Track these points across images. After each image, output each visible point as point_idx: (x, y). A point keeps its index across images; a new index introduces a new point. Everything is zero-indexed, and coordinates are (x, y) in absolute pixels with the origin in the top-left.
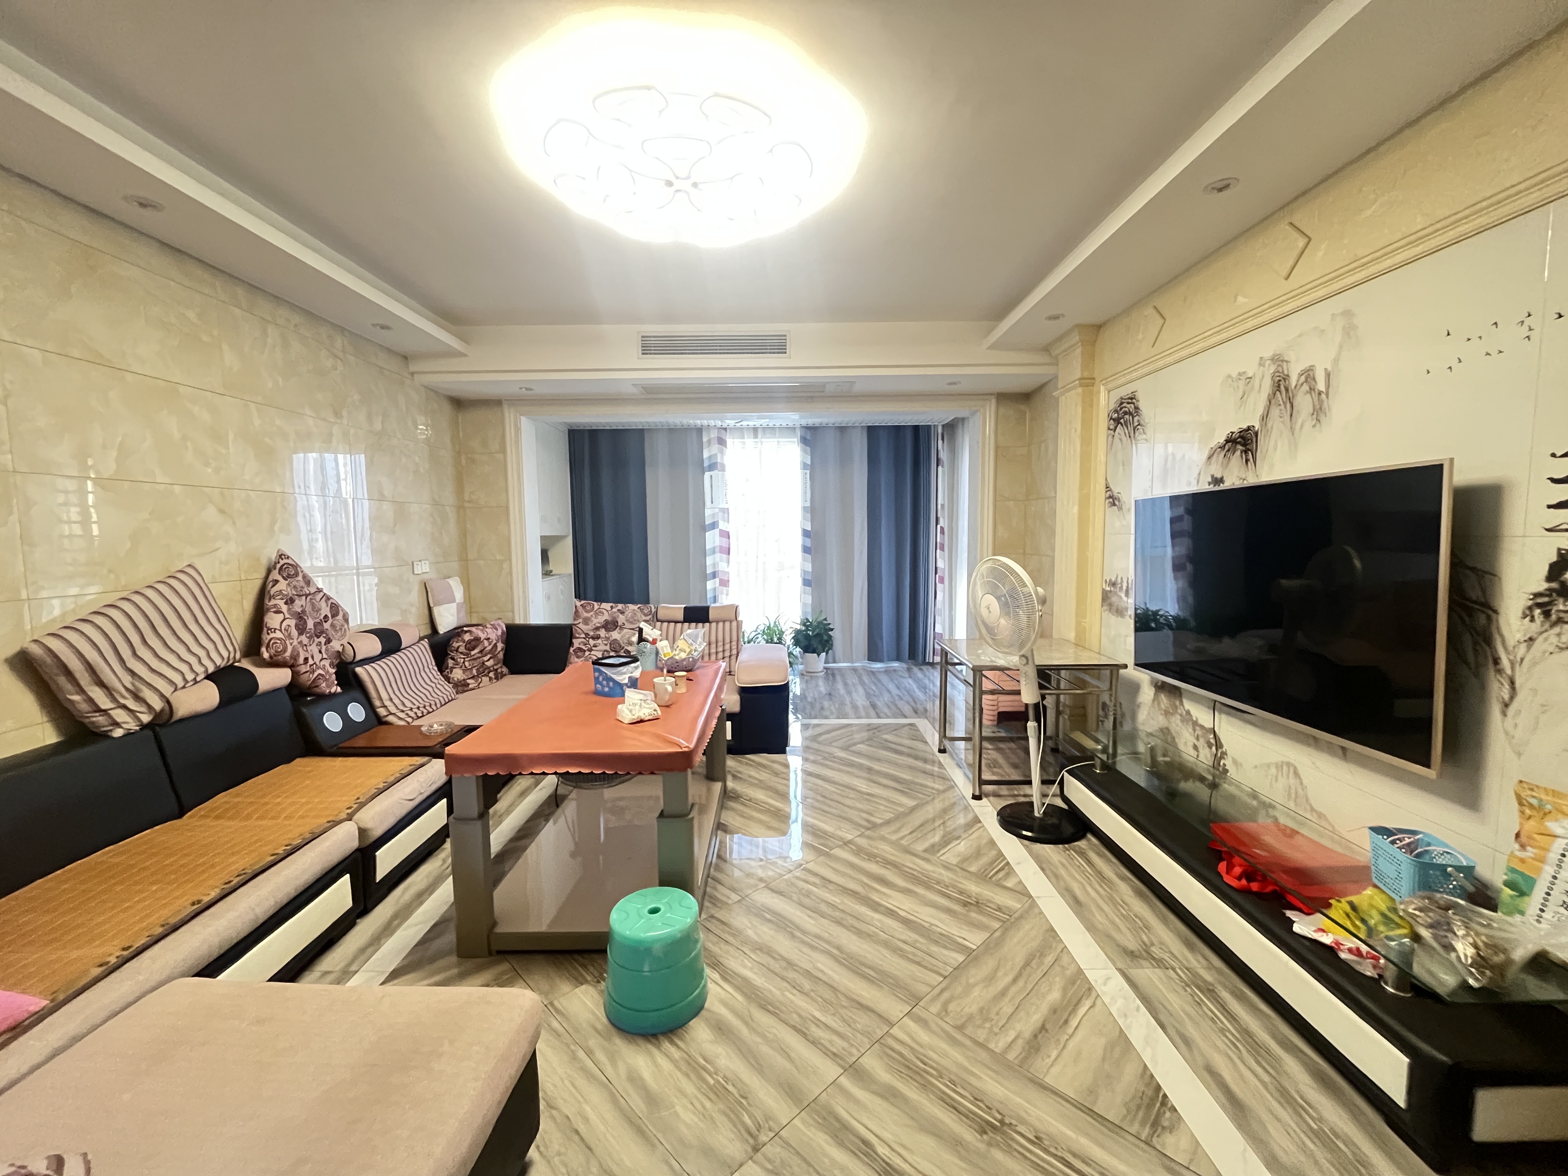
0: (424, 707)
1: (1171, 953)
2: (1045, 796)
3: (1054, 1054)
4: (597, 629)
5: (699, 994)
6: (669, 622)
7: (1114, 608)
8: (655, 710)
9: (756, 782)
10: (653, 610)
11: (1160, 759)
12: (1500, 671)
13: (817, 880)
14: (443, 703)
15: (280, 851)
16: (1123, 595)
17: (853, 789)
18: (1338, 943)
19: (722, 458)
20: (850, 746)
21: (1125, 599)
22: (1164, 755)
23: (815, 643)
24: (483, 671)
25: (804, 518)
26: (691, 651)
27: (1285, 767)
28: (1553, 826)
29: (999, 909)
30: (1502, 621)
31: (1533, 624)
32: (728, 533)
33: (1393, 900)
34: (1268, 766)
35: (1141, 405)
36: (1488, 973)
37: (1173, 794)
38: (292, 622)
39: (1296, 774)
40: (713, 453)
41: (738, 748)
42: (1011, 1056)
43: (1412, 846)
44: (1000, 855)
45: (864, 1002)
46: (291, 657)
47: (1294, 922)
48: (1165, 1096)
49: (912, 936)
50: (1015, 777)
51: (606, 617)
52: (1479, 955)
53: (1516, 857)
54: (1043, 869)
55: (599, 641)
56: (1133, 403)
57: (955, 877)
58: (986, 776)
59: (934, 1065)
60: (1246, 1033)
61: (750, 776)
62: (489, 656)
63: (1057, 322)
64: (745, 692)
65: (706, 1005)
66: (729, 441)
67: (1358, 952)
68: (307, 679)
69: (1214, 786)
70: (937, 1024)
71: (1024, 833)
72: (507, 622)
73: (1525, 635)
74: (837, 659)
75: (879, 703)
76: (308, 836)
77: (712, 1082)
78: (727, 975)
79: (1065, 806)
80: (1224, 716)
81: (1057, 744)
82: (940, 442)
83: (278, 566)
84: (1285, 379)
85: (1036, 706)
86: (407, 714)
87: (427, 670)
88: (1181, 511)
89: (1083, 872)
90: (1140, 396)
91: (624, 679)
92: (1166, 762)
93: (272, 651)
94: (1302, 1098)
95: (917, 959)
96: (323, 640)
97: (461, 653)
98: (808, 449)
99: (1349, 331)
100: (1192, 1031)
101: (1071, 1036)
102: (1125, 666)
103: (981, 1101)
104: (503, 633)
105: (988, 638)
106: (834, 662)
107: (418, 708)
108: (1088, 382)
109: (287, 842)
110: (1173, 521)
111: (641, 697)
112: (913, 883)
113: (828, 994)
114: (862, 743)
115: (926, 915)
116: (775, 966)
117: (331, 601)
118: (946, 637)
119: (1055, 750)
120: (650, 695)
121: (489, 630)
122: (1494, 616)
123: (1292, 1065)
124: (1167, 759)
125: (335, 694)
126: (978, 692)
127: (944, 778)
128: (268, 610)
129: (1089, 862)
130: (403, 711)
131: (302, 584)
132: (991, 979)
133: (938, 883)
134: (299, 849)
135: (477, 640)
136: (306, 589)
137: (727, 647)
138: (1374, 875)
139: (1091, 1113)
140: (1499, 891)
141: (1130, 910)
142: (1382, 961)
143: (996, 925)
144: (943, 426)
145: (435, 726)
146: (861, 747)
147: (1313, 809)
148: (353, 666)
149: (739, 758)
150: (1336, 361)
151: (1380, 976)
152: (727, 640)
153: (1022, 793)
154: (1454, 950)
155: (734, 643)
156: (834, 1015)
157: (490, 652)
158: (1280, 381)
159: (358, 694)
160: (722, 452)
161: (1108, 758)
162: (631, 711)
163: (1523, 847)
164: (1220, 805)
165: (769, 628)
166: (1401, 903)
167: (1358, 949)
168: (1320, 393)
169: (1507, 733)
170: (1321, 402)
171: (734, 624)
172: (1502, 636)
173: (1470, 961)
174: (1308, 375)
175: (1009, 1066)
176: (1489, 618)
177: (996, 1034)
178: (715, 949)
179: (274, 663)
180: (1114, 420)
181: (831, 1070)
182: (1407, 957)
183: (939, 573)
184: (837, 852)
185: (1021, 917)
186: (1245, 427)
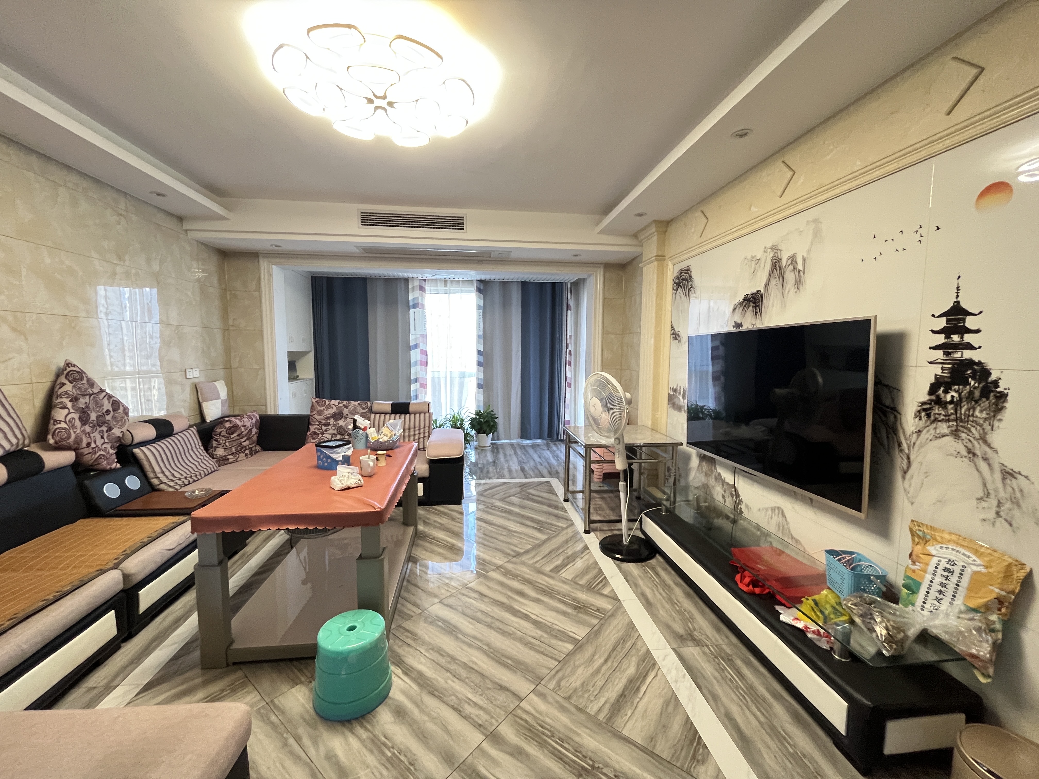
0: (191, 477)
1: (707, 635)
2: (630, 529)
3: (629, 713)
4: (328, 418)
5: (385, 685)
6: (381, 413)
7: (676, 406)
8: (359, 480)
9: (439, 525)
10: (369, 405)
11: (703, 504)
12: (901, 451)
13: (476, 595)
14: (207, 473)
15: (51, 597)
16: (681, 397)
17: (505, 529)
18: (806, 627)
19: (422, 300)
20: (505, 498)
21: (682, 400)
22: (705, 502)
23: (485, 427)
24: (241, 449)
25: (478, 342)
26: (392, 435)
27: (776, 510)
28: (932, 549)
29: (598, 610)
30: (903, 420)
31: (921, 421)
32: (426, 352)
33: (839, 597)
34: (767, 509)
35: (693, 274)
36: (894, 646)
37: (710, 528)
38: (76, 416)
39: (783, 515)
40: (415, 296)
41: (425, 502)
42: (601, 717)
43: (850, 561)
44: (600, 571)
45: (503, 684)
46: (75, 442)
47: (781, 614)
48: (700, 737)
49: (539, 633)
50: (613, 518)
51: (334, 410)
52: (888, 633)
53: (911, 569)
54: (627, 581)
55: (329, 427)
56: (688, 273)
57: (570, 589)
58: (594, 517)
59: (548, 727)
60: (751, 688)
61: (435, 521)
62: (245, 438)
63: (641, 217)
64: (433, 463)
65: (391, 694)
66: (427, 288)
67: (818, 633)
68: (89, 459)
69: (734, 522)
70: (554, 698)
71: (617, 556)
72: (260, 414)
73: (916, 429)
74: (500, 437)
75: (526, 468)
76: (77, 583)
77: (389, 754)
78: (407, 671)
79: (643, 537)
80: (741, 477)
81: (640, 495)
82: (569, 294)
83: (65, 372)
84: (779, 261)
85: (625, 471)
86: (176, 483)
87: (194, 449)
88: (717, 343)
89: (653, 581)
90: (692, 269)
91: (340, 456)
92: (706, 507)
93: (57, 439)
94: (784, 731)
95: (542, 650)
96: (105, 429)
97: (223, 436)
98: (482, 296)
99: (817, 234)
100: (719, 690)
101: (641, 699)
102: (682, 444)
103: (580, 752)
104: (257, 420)
105: (594, 426)
106: (498, 439)
107: (186, 478)
108: (661, 258)
109: (57, 589)
110: (713, 349)
111: (349, 470)
112: (542, 594)
113: (478, 680)
114: (513, 495)
115: (549, 617)
116: (443, 661)
117: (113, 399)
118: (572, 424)
119: (638, 498)
120: (356, 469)
121: (245, 420)
122: (899, 416)
123: (779, 709)
124: (707, 504)
125: (115, 470)
126: (588, 462)
127: (567, 519)
128: (55, 406)
129: (657, 574)
130: (173, 481)
131: (86, 386)
132: (591, 660)
133: (559, 594)
134: (67, 595)
135: (236, 427)
136: (89, 390)
137: (422, 431)
138: (828, 581)
139: (651, 754)
140: (900, 591)
141: (681, 607)
142: (832, 638)
143: (595, 621)
144: (571, 283)
145: (197, 492)
146: (514, 499)
147: (792, 537)
148: (131, 448)
149: (427, 508)
150: (809, 251)
151: (831, 648)
152: (422, 426)
153: (616, 528)
154: (875, 631)
155: (427, 428)
156: (481, 695)
157: (246, 435)
158: (776, 262)
159: (135, 469)
160: (422, 296)
161: (670, 505)
162: (341, 481)
163: (914, 563)
164: (738, 534)
165: (454, 417)
166: (844, 600)
167: (818, 631)
168: (799, 272)
169: (905, 490)
170: (800, 277)
171: (427, 415)
172: (904, 430)
173: (884, 638)
174: (793, 260)
175: (599, 725)
176: (895, 417)
177: (591, 701)
178: (400, 651)
179: (58, 447)
180: (676, 284)
181: (476, 738)
182: (847, 636)
183: (568, 381)
184: (493, 574)
185: (612, 615)
186: (755, 291)
